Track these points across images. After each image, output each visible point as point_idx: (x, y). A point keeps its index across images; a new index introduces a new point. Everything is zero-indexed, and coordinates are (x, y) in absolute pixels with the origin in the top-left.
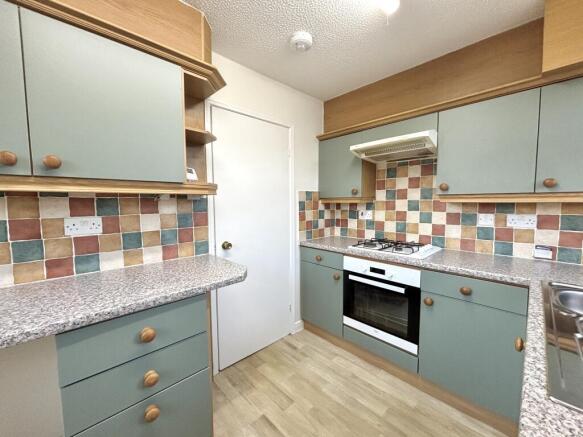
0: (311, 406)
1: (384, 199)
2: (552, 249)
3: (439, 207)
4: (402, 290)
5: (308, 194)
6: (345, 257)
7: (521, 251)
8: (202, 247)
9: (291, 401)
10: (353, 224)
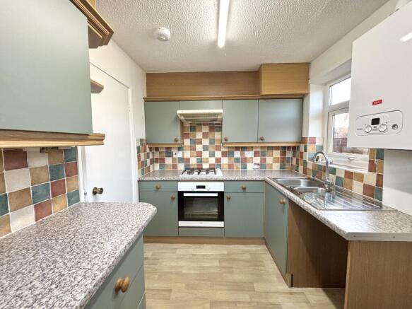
0: (184, 285)
1: (189, 144)
2: (258, 164)
3: (218, 148)
4: (216, 195)
5: (141, 140)
6: (179, 183)
7: (250, 167)
8: (74, 197)
9: (170, 291)
10: (168, 161)
